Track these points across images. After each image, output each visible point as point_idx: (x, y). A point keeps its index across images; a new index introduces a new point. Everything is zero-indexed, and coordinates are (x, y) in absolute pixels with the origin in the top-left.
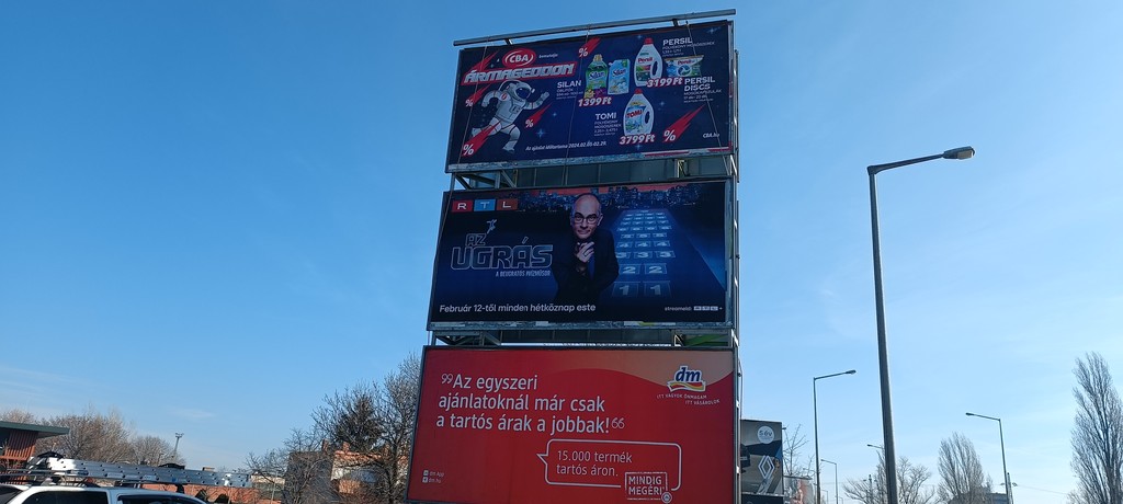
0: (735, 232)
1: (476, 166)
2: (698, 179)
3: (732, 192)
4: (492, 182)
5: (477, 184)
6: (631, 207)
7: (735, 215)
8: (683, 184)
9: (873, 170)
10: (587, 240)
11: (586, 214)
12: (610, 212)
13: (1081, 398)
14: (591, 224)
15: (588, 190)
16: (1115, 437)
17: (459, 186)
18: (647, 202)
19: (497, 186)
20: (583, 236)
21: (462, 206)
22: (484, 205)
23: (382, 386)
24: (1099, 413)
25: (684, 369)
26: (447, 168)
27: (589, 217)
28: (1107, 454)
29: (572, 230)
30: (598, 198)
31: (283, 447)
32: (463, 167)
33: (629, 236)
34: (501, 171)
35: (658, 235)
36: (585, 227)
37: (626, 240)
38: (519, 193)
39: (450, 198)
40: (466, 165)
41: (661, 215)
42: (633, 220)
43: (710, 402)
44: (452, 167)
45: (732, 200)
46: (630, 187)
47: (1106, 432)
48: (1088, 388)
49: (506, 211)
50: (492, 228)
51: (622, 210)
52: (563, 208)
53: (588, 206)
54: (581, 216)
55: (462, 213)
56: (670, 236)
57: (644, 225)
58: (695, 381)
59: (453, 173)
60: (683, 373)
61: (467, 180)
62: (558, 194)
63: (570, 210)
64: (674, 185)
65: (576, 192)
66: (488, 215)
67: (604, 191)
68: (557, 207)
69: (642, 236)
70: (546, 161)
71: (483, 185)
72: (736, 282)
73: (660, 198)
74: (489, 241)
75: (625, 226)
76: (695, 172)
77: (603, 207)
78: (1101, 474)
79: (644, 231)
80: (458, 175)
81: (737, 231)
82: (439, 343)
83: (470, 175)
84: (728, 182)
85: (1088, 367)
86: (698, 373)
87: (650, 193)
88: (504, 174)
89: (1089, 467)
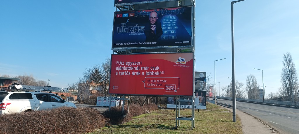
0: (194, 21)
1: (123, 4)
2: (184, 6)
3: (193, 10)
4: (127, 9)
5: (123, 9)
6: (166, 15)
7: (194, 16)
8: (180, 8)
9: (232, 3)
10: (154, 24)
11: (153, 17)
12: (160, 17)
13: (284, 64)
14: (155, 20)
15: (154, 10)
16: (292, 74)
17: (118, 10)
18: (170, 13)
19: (129, 10)
20: (153, 23)
21: (119, 16)
22: (125, 15)
23: (101, 66)
24: (289, 68)
25: (180, 58)
26: (115, 5)
27: (154, 18)
28: (290, 78)
29: (149, 21)
30: (157, 12)
31: (77, 82)
32: (119, 5)
33: (165, 23)
34: (129, 5)
35: (173, 22)
36: (153, 20)
37: (164, 24)
38: (135, 12)
39: (116, 14)
40: (120, 4)
41: (174, 17)
42: (166, 18)
43: (187, 67)
44: (116, 5)
45: (193, 12)
46: (165, 9)
47: (290, 72)
48: (286, 61)
49: (131, 17)
50: (128, 22)
51: (163, 16)
52: (147, 15)
53: (154, 15)
54: (152, 18)
55: (119, 17)
56: (177, 22)
57: (169, 20)
58: (183, 61)
59: (116, 6)
60: (180, 59)
61: (120, 8)
62: (145, 12)
63: (149, 16)
64: (178, 8)
65: (151, 11)
66: (126, 18)
67: (158, 10)
68: (145, 15)
69: (169, 23)
70: (142, 2)
71: (125, 10)
72: (194, 35)
73: (174, 12)
74: (127, 25)
75: (164, 20)
76: (183, 4)
77: (158, 15)
78: (288, 83)
79: (169, 21)
80: (118, 7)
81: (195, 21)
82: (115, 53)
83: (121, 7)
84: (192, 7)
85: (286, 56)
86: (184, 59)
87: (170, 11)
88: (130, 6)
89: (285, 81)
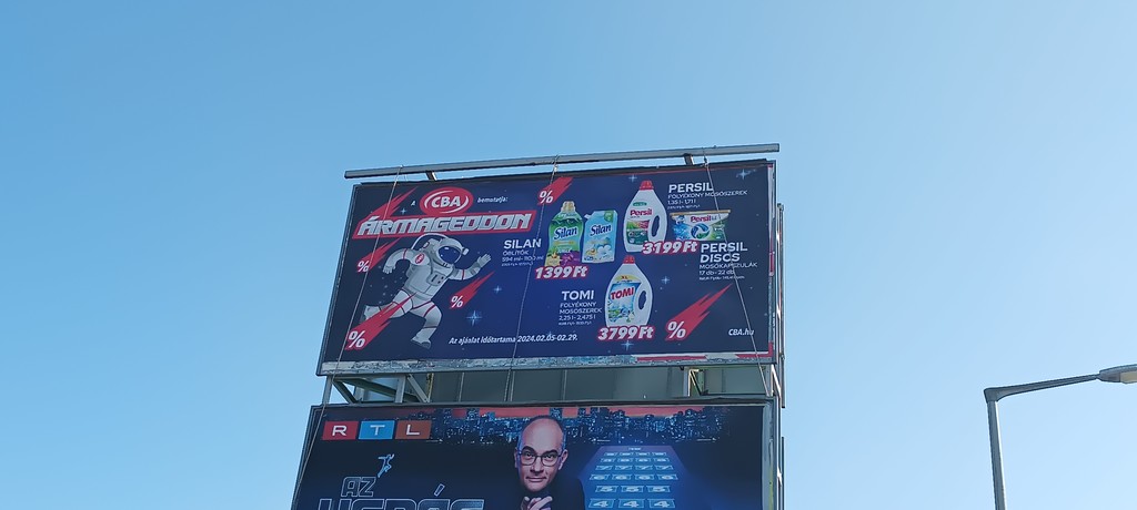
0: (779, 488)
1: (368, 366)
2: (720, 401)
3: (773, 423)
4: (393, 392)
5: (366, 395)
6: (614, 442)
7: (779, 462)
8: (698, 407)
9: (992, 395)
10: (541, 494)
11: (541, 448)
12: (580, 449)
14: (549, 467)
15: (546, 411)
18: (641, 433)
19: (399, 399)
20: (535, 486)
21: (339, 430)
22: (376, 430)
26: (320, 367)
27: (546, 454)
30: (561, 424)
32: (346, 367)
33: (609, 489)
34: (406, 375)
35: (655, 489)
36: (538, 470)
37: (604, 495)
38: (435, 413)
39: (321, 417)
40: (352, 363)
41: (662, 456)
42: (616, 463)
44: (328, 367)
45: (773, 436)
46: (613, 409)
49: (411, 442)
50: (386, 468)
51: (598, 446)
52: (505, 438)
53: (544, 437)
54: (532, 452)
55: (339, 442)
56: (676, 491)
57: (634, 472)
59: (329, 376)
61: (351, 388)
62: (498, 416)
64: (683, 408)
65: (526, 414)
66: (380, 446)
67: (571, 413)
68: (495, 437)
69: (629, 489)
70: (480, 362)
71: (376, 396)
73: (660, 428)
74: (379, 490)
75: (603, 472)
76: (715, 388)
77: (569, 439)
79: (633, 482)
80: (338, 380)
81: (782, 486)
83: (357, 380)
84: (767, 407)
87: (642, 421)
88: (411, 380)
